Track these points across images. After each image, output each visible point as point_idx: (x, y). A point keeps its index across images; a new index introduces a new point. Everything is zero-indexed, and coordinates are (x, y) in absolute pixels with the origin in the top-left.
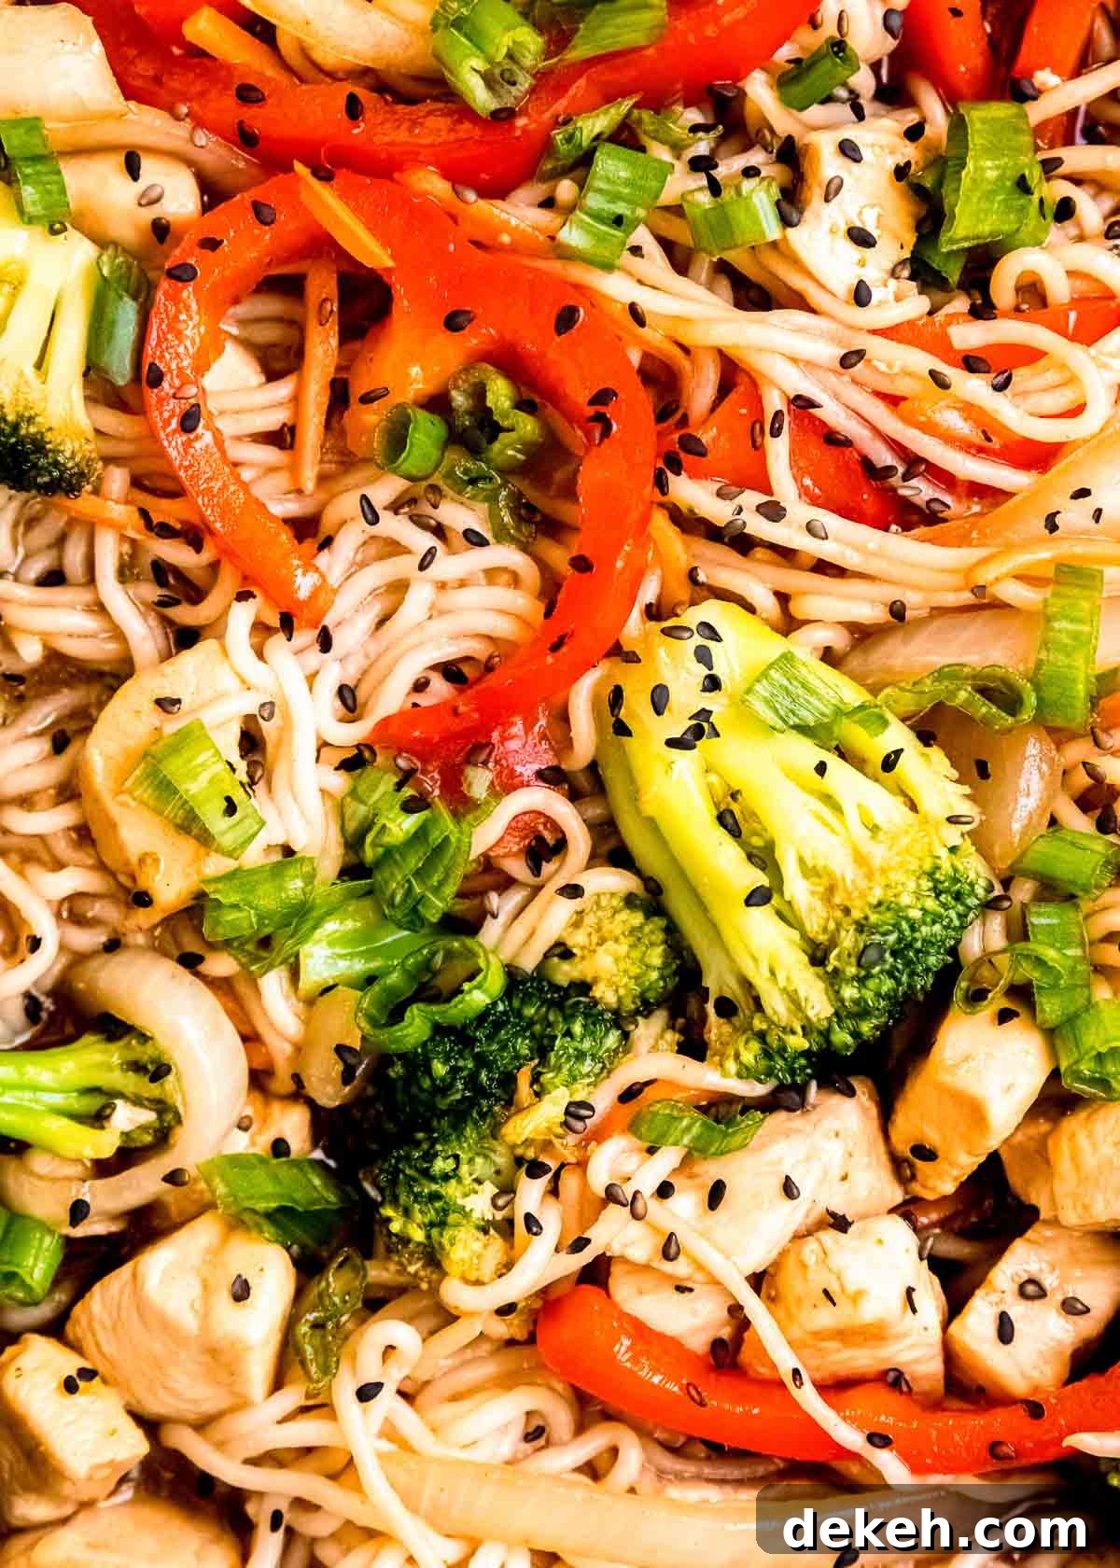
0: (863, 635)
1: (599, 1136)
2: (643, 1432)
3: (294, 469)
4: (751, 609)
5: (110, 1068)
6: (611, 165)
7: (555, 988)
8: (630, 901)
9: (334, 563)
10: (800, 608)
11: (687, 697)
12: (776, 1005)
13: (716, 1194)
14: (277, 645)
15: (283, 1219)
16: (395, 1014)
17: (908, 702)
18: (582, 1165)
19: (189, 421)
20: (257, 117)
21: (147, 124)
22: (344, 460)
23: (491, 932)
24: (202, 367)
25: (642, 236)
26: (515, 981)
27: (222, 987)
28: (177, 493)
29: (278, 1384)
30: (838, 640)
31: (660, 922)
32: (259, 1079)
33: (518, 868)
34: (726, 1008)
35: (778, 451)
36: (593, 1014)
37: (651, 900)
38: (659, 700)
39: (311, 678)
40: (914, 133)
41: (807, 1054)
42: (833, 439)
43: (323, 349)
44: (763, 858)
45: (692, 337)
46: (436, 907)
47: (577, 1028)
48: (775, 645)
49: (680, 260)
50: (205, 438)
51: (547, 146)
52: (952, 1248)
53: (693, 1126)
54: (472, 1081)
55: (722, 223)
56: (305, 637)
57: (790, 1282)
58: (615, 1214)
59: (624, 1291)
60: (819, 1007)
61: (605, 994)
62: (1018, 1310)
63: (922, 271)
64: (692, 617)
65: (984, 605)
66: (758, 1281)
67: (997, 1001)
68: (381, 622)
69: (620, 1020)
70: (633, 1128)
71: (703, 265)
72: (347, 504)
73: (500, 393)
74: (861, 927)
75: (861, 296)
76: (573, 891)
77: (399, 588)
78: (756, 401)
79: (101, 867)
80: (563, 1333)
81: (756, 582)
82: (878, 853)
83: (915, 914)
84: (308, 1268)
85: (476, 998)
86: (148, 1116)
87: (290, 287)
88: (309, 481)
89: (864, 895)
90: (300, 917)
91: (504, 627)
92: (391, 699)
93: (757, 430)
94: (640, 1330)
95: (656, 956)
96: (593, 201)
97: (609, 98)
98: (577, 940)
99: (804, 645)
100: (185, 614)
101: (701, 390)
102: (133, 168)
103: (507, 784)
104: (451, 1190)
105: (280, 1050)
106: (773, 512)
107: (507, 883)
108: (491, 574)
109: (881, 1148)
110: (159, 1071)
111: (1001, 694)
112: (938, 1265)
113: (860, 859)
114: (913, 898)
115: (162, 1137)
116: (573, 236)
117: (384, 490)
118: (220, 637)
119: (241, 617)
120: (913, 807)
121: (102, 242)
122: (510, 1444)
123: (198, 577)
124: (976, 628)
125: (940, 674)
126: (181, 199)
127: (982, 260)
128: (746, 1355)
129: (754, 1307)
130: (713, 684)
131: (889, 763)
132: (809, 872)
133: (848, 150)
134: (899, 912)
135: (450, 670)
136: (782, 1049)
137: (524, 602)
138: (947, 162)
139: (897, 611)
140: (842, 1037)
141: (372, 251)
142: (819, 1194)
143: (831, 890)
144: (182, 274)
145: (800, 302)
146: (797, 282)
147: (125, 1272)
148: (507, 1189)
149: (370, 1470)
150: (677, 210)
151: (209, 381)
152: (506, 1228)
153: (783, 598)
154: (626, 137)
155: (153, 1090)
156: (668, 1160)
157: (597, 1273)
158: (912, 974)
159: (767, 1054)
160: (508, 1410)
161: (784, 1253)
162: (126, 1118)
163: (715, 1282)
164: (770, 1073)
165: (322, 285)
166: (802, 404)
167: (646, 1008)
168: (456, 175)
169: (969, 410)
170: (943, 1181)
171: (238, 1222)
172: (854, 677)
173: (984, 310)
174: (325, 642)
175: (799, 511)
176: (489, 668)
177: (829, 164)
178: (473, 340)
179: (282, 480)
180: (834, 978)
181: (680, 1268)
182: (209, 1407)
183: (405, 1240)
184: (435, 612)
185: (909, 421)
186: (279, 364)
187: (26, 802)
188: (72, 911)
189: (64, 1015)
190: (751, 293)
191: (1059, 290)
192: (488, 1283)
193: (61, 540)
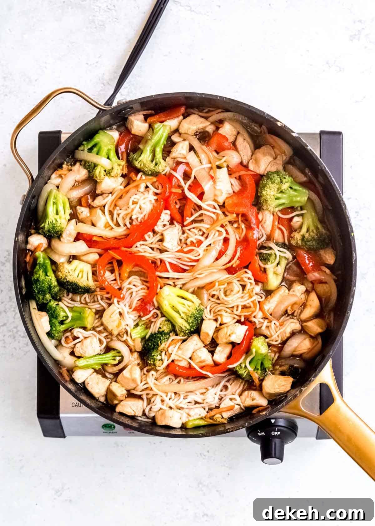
0: (184, 285)
1: (169, 347)
2: (183, 378)
3: (117, 283)
4: (170, 285)
5: (115, 353)
7: (160, 332)
8: (166, 320)
9: (124, 292)
10: (176, 284)
12: (184, 328)
14: (120, 302)
18: (168, 351)
19: (104, 281)
20: (102, 246)
21: (92, 250)
22: (122, 280)
23: (152, 328)
24: (104, 274)
26: (156, 332)
27: (124, 341)
28: (105, 289)
29: (141, 382)
30: (181, 286)
31: (169, 322)
32: (131, 350)
34: (179, 330)
36: (165, 334)
37: (168, 320)
39: (125, 305)
41: (189, 332)
42: (174, 265)
43: (117, 270)
44: (178, 312)
45: (156, 258)
47: (164, 336)
48: (174, 289)
49: (152, 249)
50: (106, 282)
52: (211, 349)
54: (154, 345)
57: (193, 358)
58: (173, 355)
59: (176, 363)
60: (188, 327)
61: (166, 331)
65: (195, 278)
66: (190, 358)
68: (131, 297)
69: (168, 334)
70: (172, 345)
71: (155, 249)
74: (190, 317)
77: (132, 293)
78: (164, 263)
79: (107, 332)
80: (170, 369)
81: (170, 282)
82: (190, 309)
83: (196, 314)
84: (141, 369)
86: (120, 358)
87: (111, 263)
88: (119, 283)
89: (189, 313)
91: (144, 294)
92: (134, 305)
93: (166, 266)
94: (179, 366)
95: (170, 326)
98: (161, 326)
99: (177, 288)
100: (109, 302)
101: (159, 263)
104: (155, 357)
105: (132, 347)
106: (170, 274)
107: (152, 322)
108: (141, 289)
109: (200, 341)
110: (119, 352)
112: (209, 351)
113: (188, 310)
114: (195, 312)
115: (122, 360)
118: (114, 303)
119: (116, 301)
120: (193, 303)
121: (90, 263)
122: (168, 382)
123: (109, 297)
124: (195, 281)
125: (192, 287)
126: (97, 257)
128: (191, 367)
131: (190, 298)
132: (183, 312)
134: (194, 314)
135: (140, 300)
136: (186, 332)
137: (145, 291)
139: (186, 281)
140: (192, 330)
141: (119, 258)
143: (186, 314)
145: (166, 251)
146: (166, 249)
147: (121, 373)
148: (161, 355)
149: (154, 388)
151: (105, 276)
152: (162, 360)
153: (174, 283)
155: (120, 355)
157: (173, 361)
158: (198, 321)
159: (184, 333)
160: (167, 378)
161: (192, 355)
162: (118, 358)
163: (185, 360)
164: (185, 336)
165: (115, 262)
166: (170, 262)
167: (171, 332)
168: (126, 247)
169: (188, 258)
170: (208, 342)
172: (184, 290)
173: (186, 247)
175: (173, 273)
176: (144, 299)
179: (116, 284)
180: (189, 323)
181: (181, 359)
182: (134, 387)
183: (151, 364)
184: (137, 294)
185: (182, 261)
186: (112, 271)
187: (97, 327)
188: (106, 337)
189: (108, 349)
190: (162, 251)
191: (195, 241)
192: (161, 367)
193: (94, 297)
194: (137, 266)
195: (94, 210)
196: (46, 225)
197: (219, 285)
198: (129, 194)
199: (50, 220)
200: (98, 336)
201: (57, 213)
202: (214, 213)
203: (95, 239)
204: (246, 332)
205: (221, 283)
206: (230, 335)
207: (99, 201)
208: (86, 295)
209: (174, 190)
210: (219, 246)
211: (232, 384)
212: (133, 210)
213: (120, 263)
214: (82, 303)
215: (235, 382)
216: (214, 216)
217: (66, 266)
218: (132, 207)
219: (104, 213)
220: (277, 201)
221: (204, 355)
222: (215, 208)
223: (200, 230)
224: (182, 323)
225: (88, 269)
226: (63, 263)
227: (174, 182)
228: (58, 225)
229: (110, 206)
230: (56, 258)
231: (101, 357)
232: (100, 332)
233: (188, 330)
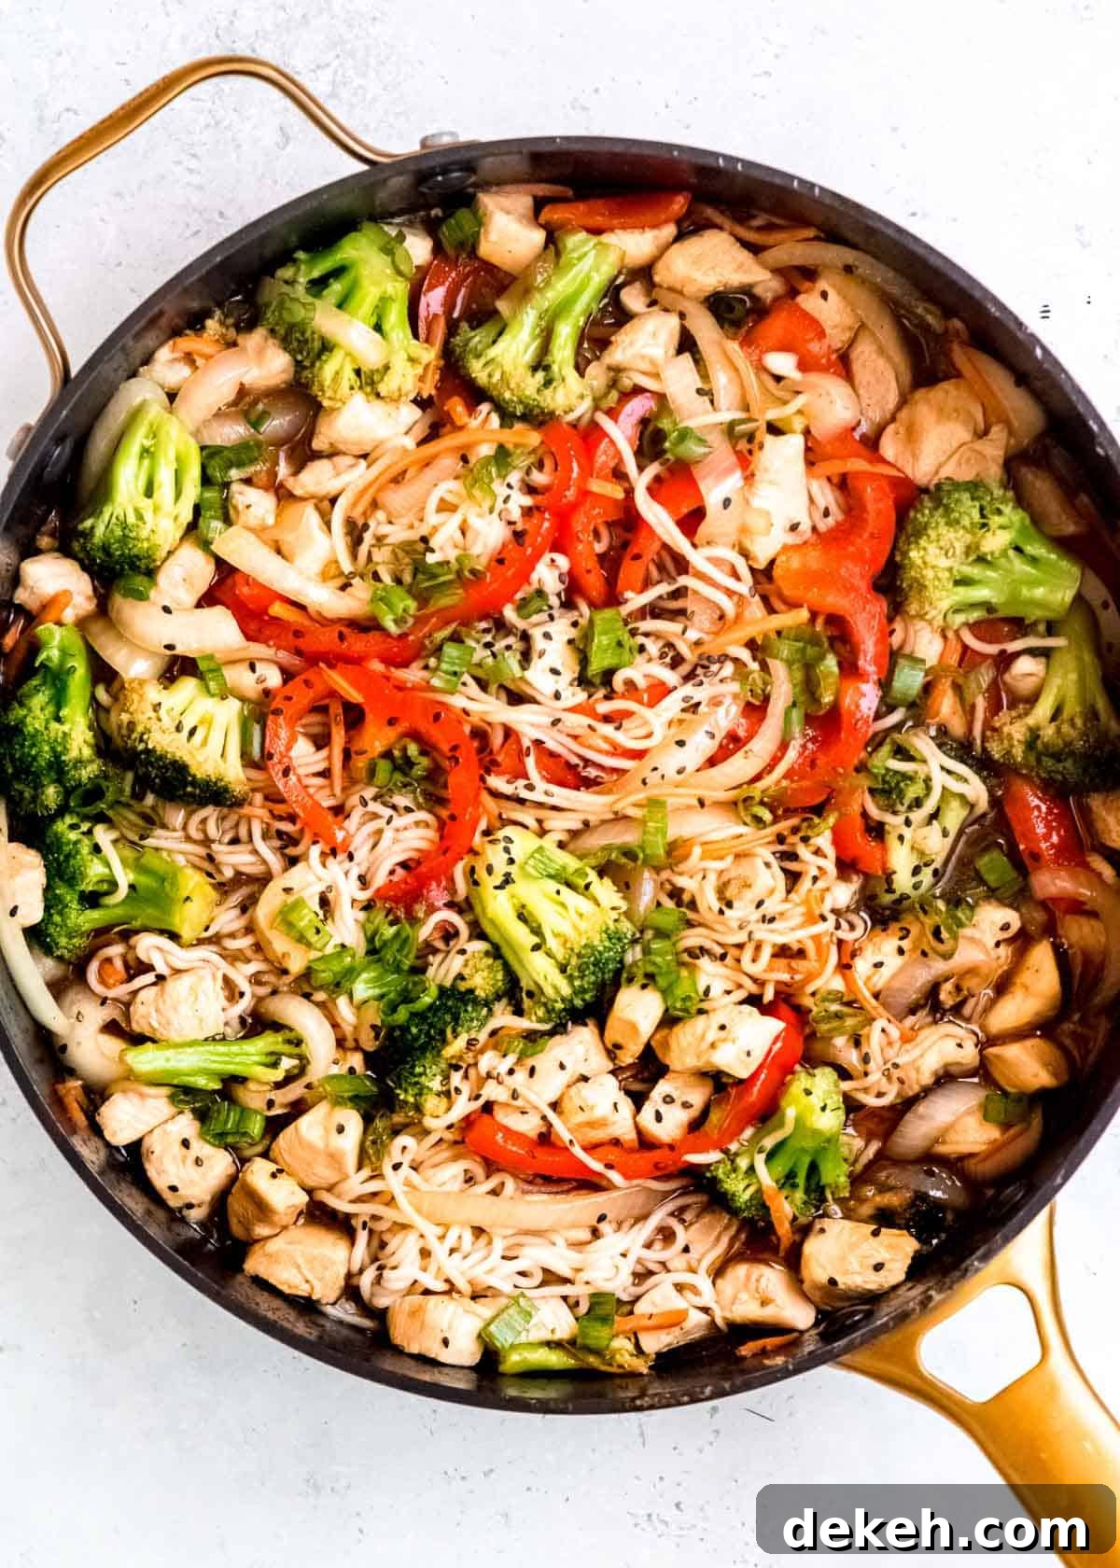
0: (574, 834)
1: (482, 1052)
2: (515, 1176)
3: (331, 786)
4: (526, 827)
5: (277, 1043)
6: (451, 650)
7: (460, 993)
8: (487, 954)
9: (352, 823)
10: (547, 825)
11: (501, 868)
12: (549, 992)
13: (532, 1071)
14: (330, 861)
15: (356, 1100)
16: (393, 1008)
17: (594, 862)
18: (476, 1064)
19: (286, 772)
20: (301, 643)
21: (258, 650)
22: (351, 782)
23: (431, 972)
24: (289, 748)
25: (467, 678)
26: (443, 991)
27: (321, 1005)
28: (283, 801)
29: (360, 1167)
30: (564, 837)
31: (499, 962)
32: (340, 1043)
33: (440, 944)
34: (530, 994)
35: (530, 762)
36: (476, 1002)
37: (496, 953)
38: (490, 870)
39: (346, 874)
40: (575, 624)
41: (564, 1010)
42: (552, 754)
43: (339, 737)
44: (537, 931)
45: (489, 719)
46: (407, 964)
47: (470, 1009)
48: (536, 842)
49: (483, 685)
50: (293, 778)
51: (423, 646)
52: (636, 1087)
53: (519, 1045)
54: (428, 1034)
55: (496, 670)
56: (342, 857)
57: (566, 1105)
58: (491, 1083)
59: (501, 1116)
60: (566, 990)
61: (480, 993)
62: (663, 1109)
63: (583, 681)
64: (500, 834)
65: (620, 818)
66: (555, 1106)
67: (640, 980)
68: (374, 847)
69: (487, 1004)
70: (495, 1047)
71: (493, 688)
72: (355, 800)
73: (413, 749)
74: (579, 956)
75: (557, 696)
76: (463, 952)
77: (379, 832)
78: (519, 742)
79: (266, 960)
80: (473, 1136)
81: (528, 817)
82: (583, 925)
83: (601, 948)
84: (368, 1120)
85: (427, 1000)
86: (296, 1062)
87: (323, 710)
88: (338, 790)
89: (578, 942)
90: (351, 973)
91: (424, 845)
92: (380, 880)
93: (522, 754)
94: (508, 1132)
95: (500, 976)
96: (444, 666)
97: (447, 623)
98: (466, 972)
99: (549, 842)
100: (291, 851)
101: (497, 739)
102: (253, 668)
103: (432, 909)
104: (423, 1079)
105: (348, 1030)
106: (530, 787)
107: (435, 951)
108: (417, 824)
109: (601, 1046)
110: (298, 1042)
111: (629, 854)
112: (628, 1093)
114: (598, 941)
115: (302, 1070)
116: (436, 682)
117: (369, 793)
118: (307, 859)
119: (315, 852)
120: (598, 905)
121: (243, 699)
122: (458, 1184)
123: (296, 836)
124: (619, 827)
125: (604, 848)
126: (274, 679)
127: (608, 675)
128: (553, 1137)
129: (551, 1116)
130: (511, 861)
131: (587, 887)
132: (556, 935)
133: (547, 636)
134: (593, 948)
135: (404, 865)
136: (553, 1009)
137: (431, 834)
138: (587, 636)
139: (586, 824)
140: (578, 1002)
141: (355, 696)
142: (574, 1069)
143: (566, 942)
144: (277, 712)
145: (533, 701)
146: (530, 691)
147: (293, 1125)
148: (447, 1078)
149: (402, 1200)
150: (479, 665)
151: (293, 753)
152: (447, 1094)
153: (540, 821)
154: (456, 638)
155: (296, 1051)
156: (511, 1059)
157: (488, 1107)
158: (603, 973)
159: (548, 1011)
160: (456, 1169)
161: (563, 1095)
162: (287, 1063)
163: (536, 1108)
164: (550, 1020)
165: (336, 709)
166: (538, 743)
167: (498, 998)
168: (389, 661)
169: (606, 739)
170: (627, 1058)
171: (338, 1101)
172: (572, 853)
173: (608, 698)
174: (351, 857)
175: (541, 786)
176: (419, 862)
177: (539, 643)
178: (400, 728)
179: (327, 791)
180: (571, 978)
181: (519, 1103)
182: (332, 1181)
183: (406, 1102)
184: (395, 841)
185: (582, 745)
186: (321, 742)
187: (232, 935)
188: (256, 980)
189: (257, 1024)
190: (516, 698)
191: (641, 683)
192: (441, 1116)
193: (237, 825)
194: (414, 735)
195: (293, 509)
196: (100, 527)
197: (702, 858)
198: (430, 474)
199: (119, 512)
200: (224, 967)
201: (149, 493)
202: (729, 593)
203: (277, 609)
204: (774, 1043)
205: (712, 851)
206: (713, 1046)
207: (317, 478)
208: (210, 812)
209: (597, 486)
210: (727, 717)
211: (691, 1224)
212: (435, 529)
213: (354, 717)
214: (188, 839)
215: (706, 1219)
216: (728, 606)
217: (154, 693)
218: (433, 518)
219: (328, 524)
220: (961, 590)
221: (605, 1099)
222: (735, 575)
223: (670, 645)
224: (541, 971)
225: (228, 714)
226: (142, 683)
227: (603, 457)
228: (144, 533)
229: (354, 505)
230: (117, 656)
231: (221, 1048)
232: (234, 958)
233: (563, 1000)
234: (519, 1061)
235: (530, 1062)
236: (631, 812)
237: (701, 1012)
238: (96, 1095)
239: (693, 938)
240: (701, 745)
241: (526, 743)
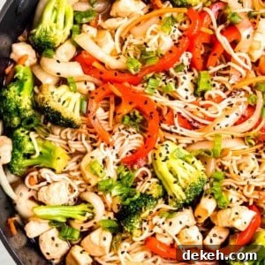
0: (188, 145)
1: (154, 216)
2: (161, 257)
3: (109, 124)
4: (173, 142)
5: (85, 208)
6: (151, 81)
7: (147, 195)
8: (157, 183)
9: (115, 137)
10: (180, 141)
11: (164, 155)
12: (178, 197)
13: (171, 224)
14: (107, 148)
15: (110, 228)
16: (125, 199)
17: (195, 154)
18: (152, 220)
19: (94, 118)
20: (102, 76)
21: (87, 78)
22: (116, 123)
23: (138, 188)
24: (96, 110)
25: (156, 91)
26: (141, 195)
27: (101, 196)
28: (92, 128)
29: (110, 251)
30: (185, 146)
31: (161, 186)
32: (106, 209)
33: (141, 179)
34: (171, 197)
35: (176, 120)
36: (153, 199)
37: (160, 183)
38: (160, 155)
39: (112, 153)
40: (193, 75)
41: (183, 203)
42: (183, 118)
43: (112, 107)
44: (176, 177)
45: (163, 104)
46: (130, 184)
47: (150, 201)
48: (176, 147)
49: (161, 94)
50: (96, 120)
51: (143, 79)
52: (204, 229)
53: (167, 214)
54: (136, 209)
55: (167, 89)
56: (111, 147)
57: (181, 235)
58: (156, 227)
59: (158, 238)
60: (184, 198)
61: (154, 196)
62: (213, 238)
63: (195, 94)
64: (165, 143)
65: (205, 140)
66: (177, 236)
67: (209, 195)
68: (122, 145)
69: (156, 200)
70: (159, 215)
71: (165, 94)
72: (116, 129)
73: (137, 113)
74: (190, 186)
75: (187, 98)
76: (149, 182)
77: (124, 140)
78: (172, 112)
79: (84, 180)
81: (173, 138)
82: (192, 176)
83: (197, 184)
84: (114, 235)
85: (136, 197)
86: (91, 215)
87: (108, 99)
88: (111, 126)
89: (190, 182)
90: (111, 187)
91: (138, 145)
92: (123, 156)
93: (173, 117)
94: (160, 243)
95: (161, 190)
96: (150, 86)
97: (151, 72)
98: (150, 189)
99: (180, 146)
100: (95, 145)
101: (165, 112)
102: (86, 83)
103: (140, 167)
104: (133, 224)
105: (109, 205)
106: (175, 128)
107: (140, 181)
108: (137, 138)
109: (193, 216)
110: (92, 208)
111: (208, 152)
112: (202, 232)
113: (189, 177)
114: (197, 182)
115: (93, 217)
116: (147, 91)
117: (121, 127)
118: (99, 147)
119: (102, 145)
120: (197, 169)
121: (81, 94)
123: (96, 139)
124: (204, 144)
125: (201, 150)
126: (92, 87)
127: (203, 93)
129: (176, 239)
130: (168, 152)
131: (193, 163)
132: (182, 178)
133: (184, 78)
134: (195, 184)
135: (131, 151)
136: (179, 202)
137: (141, 142)
138: (198, 79)
139: (193, 141)
140: (187, 201)
141: (118, 93)
142: (184, 224)
143: (186, 181)
144: (93, 98)
145: (178, 99)
146: (178, 96)
147: (88, 237)
148: (141, 224)
149: (123, 263)
150: (161, 87)
151: (97, 112)
152: (141, 229)
153: (177, 140)
154: (153, 77)
155: (91, 211)
156: (163, 219)
157: (154, 235)
158: (197, 192)
159: (177, 204)
161: (180, 232)
162: (88, 215)
163: (170, 236)
164: (177, 207)
165: (112, 99)
166: (179, 113)
167: (160, 198)
168: (131, 83)
169: (203, 113)
170: (202, 221)
171: (104, 229)
172: (188, 151)
173: (204, 99)
174: (114, 148)
175: (179, 128)
176: (136, 151)
177: (181, 80)
178: (133, 106)
179: (107, 126)
180: (186, 194)
181: (166, 234)
182: (101, 255)
183: (127, 231)
184: (129, 143)
185: (194, 115)
186: (106, 109)
187: (73, 171)
188: (80, 186)
189: (79, 201)
190: (172, 98)
191: (214, 96)
192: (139, 237)
193: (77, 135)
194: (138, 109)
195: (103, 32)
196: (38, 32)
197: (233, 155)
198: (148, 23)
199: (45, 27)
200: (70, 181)
201: (55, 22)
202: (244, 68)
203: (96, 64)
204: (253, 219)
205: (235, 153)
206: (234, 220)
207: (110, 23)
208: (69, 130)
209: (204, 29)
210: (242, 109)
212: (149, 40)
213: (118, 101)
214: (61, 138)
216: (244, 73)
217: (52, 88)
218: (149, 36)
219: (114, 38)
221: (194, 236)
222: (246, 62)
223: (223, 85)
224: (176, 190)
225: (76, 98)
226: (48, 85)
227: (206, 20)
228: (52, 35)
229: (123, 32)
230: (41, 77)
231: (66, 208)
232: (73, 178)
233: (183, 200)
234: (166, 219)
235: (170, 220)
236: (209, 138)
237: (229, 207)
238: (25, 220)
239: (228, 182)
240: (233, 118)
241: (175, 113)
